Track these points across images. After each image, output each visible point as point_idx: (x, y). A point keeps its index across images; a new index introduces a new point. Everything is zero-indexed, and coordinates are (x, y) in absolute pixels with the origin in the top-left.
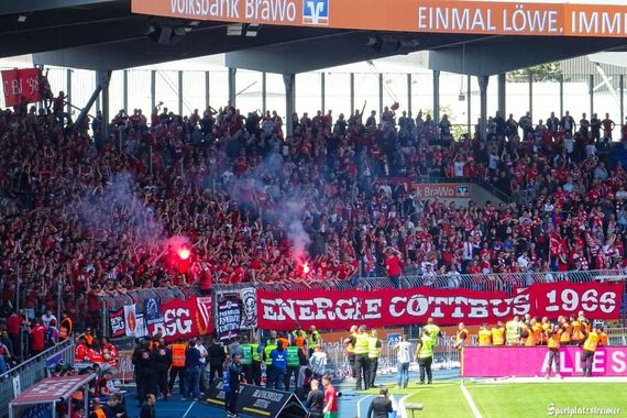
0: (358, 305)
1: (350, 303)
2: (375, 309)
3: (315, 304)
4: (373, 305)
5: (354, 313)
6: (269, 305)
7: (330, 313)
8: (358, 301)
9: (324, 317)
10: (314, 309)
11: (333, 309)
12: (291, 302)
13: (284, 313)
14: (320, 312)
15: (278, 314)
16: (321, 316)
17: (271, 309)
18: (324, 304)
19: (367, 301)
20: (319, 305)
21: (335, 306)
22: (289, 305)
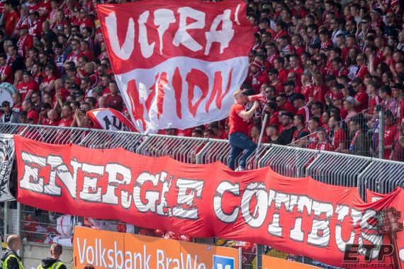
0: (166, 188)
1: (155, 180)
2: (189, 199)
3: (106, 174)
4: (189, 191)
5: (158, 202)
6: (33, 165)
7: (124, 194)
8: (167, 180)
9: (114, 200)
10: (103, 182)
11: (129, 189)
12: (75, 165)
13: (59, 183)
14: (111, 189)
15: (46, 183)
16: (110, 197)
17: (35, 172)
18: (120, 176)
19: (180, 182)
20: (112, 178)
21: (134, 183)
22: (70, 170)
